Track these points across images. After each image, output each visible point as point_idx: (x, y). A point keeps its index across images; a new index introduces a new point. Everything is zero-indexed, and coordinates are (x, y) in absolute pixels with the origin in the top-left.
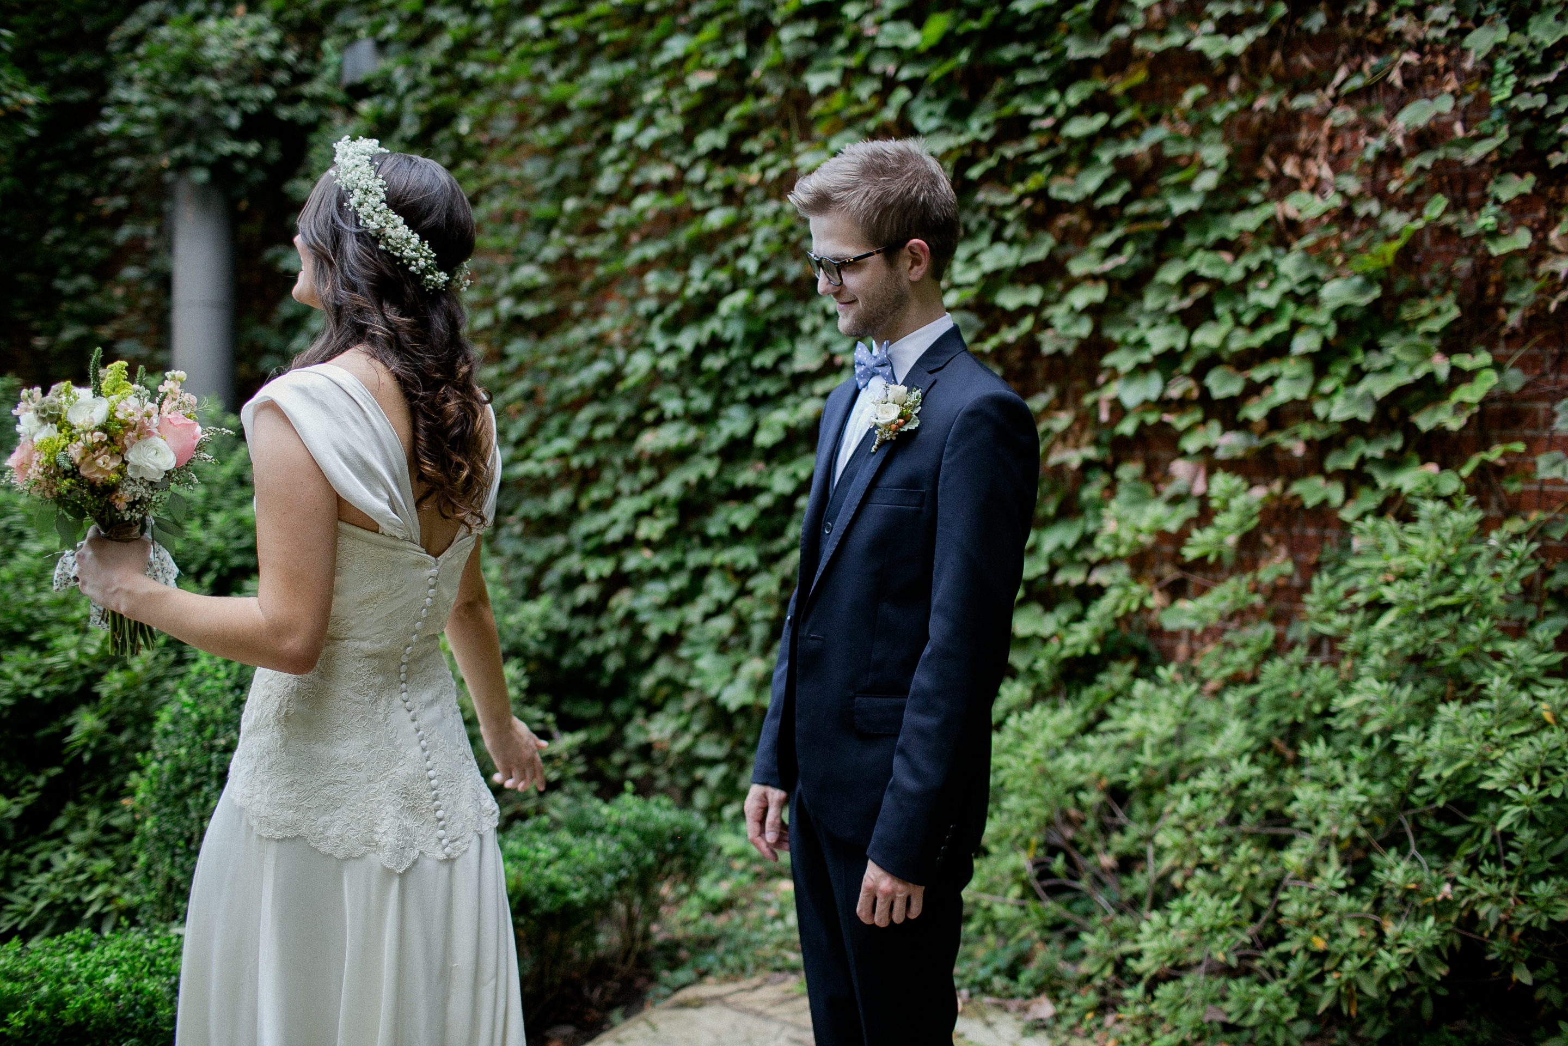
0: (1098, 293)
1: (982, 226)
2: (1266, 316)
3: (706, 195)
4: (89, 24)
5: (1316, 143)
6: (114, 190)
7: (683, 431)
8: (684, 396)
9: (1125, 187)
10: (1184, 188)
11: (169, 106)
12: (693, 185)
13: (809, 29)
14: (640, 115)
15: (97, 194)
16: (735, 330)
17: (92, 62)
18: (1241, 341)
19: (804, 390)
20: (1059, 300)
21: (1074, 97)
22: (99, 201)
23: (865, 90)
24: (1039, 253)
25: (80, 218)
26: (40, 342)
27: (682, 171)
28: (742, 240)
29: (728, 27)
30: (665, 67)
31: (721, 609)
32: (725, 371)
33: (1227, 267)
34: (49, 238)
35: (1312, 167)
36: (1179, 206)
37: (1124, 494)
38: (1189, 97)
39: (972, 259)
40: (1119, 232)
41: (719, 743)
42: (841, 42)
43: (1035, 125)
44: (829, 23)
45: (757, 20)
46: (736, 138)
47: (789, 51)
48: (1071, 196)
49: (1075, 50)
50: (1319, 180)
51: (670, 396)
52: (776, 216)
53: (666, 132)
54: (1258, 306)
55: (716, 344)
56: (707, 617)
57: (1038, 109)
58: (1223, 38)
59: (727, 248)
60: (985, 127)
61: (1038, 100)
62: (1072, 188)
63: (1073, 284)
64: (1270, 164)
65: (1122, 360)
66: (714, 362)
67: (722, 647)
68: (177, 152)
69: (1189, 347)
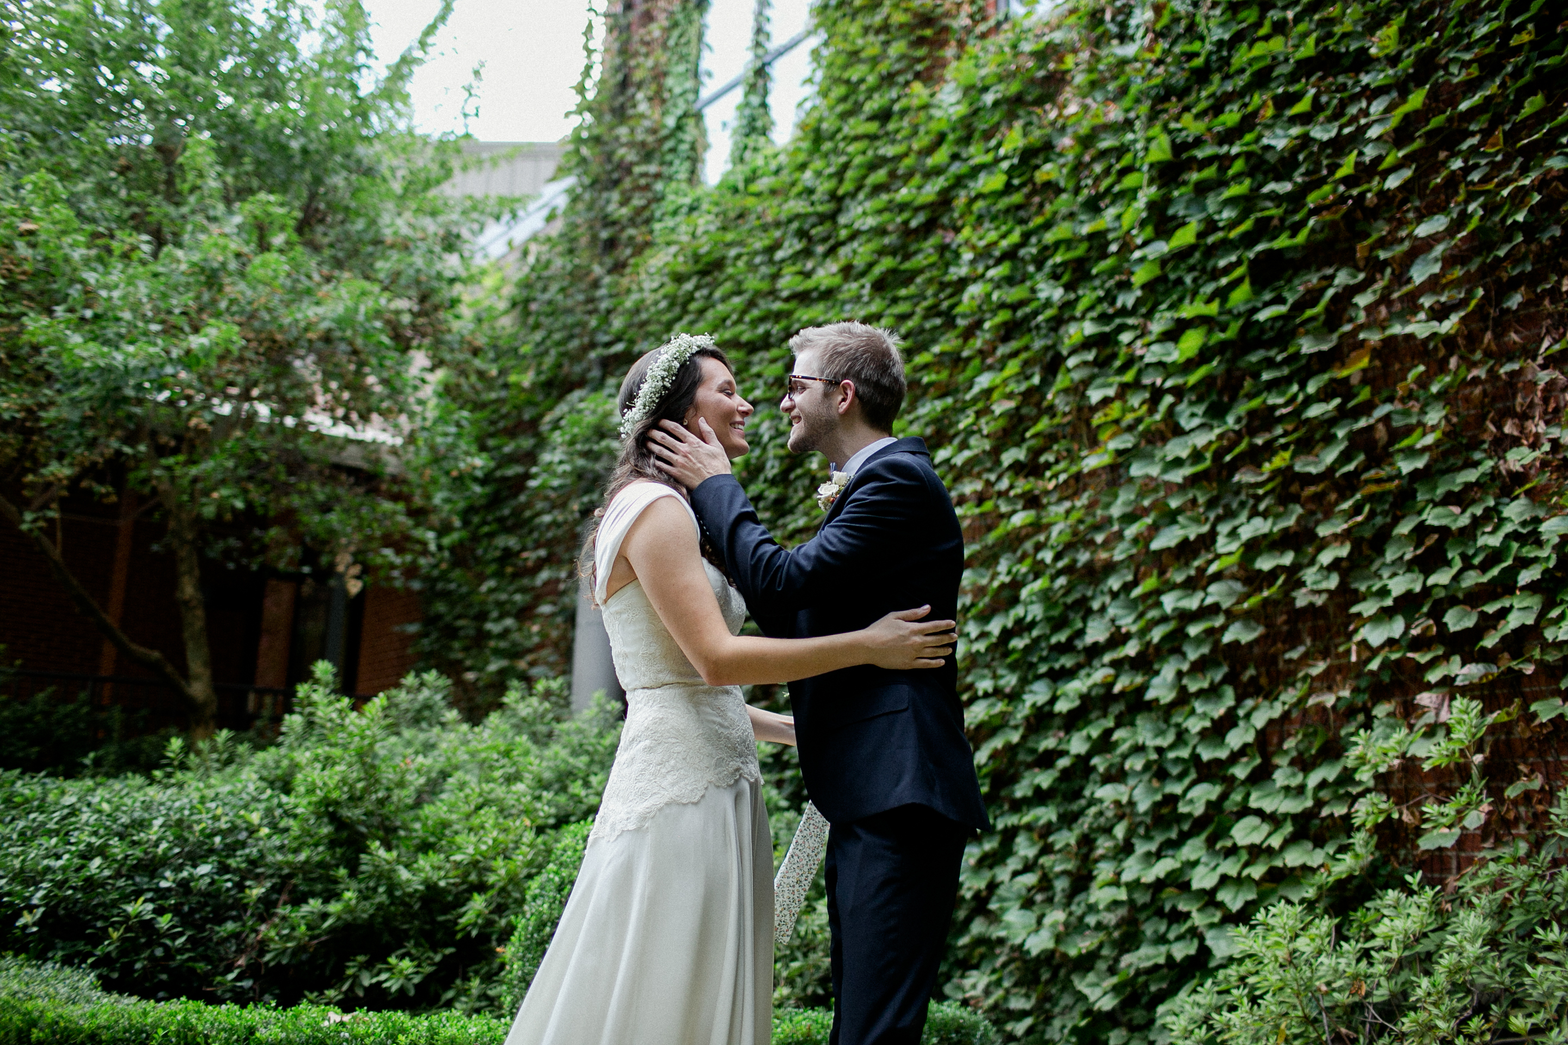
0: (1344, 551)
1: (1242, 505)
2: (1495, 556)
3: (1010, 501)
4: (527, 416)
5: (1532, 405)
6: (538, 545)
7: (992, 705)
8: (995, 677)
9: (1362, 457)
10: (1411, 452)
11: (581, 462)
12: (1000, 494)
13: (1090, 356)
14: (956, 441)
15: (524, 549)
16: (1036, 611)
17: (526, 443)
18: (1472, 579)
19: (1096, 663)
20: (1312, 562)
21: (1311, 388)
22: (525, 555)
23: (1135, 400)
24: (1291, 522)
25: (509, 570)
26: (470, 676)
27: (989, 484)
28: (1042, 538)
29: (1026, 363)
30: (975, 400)
31: (1028, 867)
32: (1027, 649)
33: (1456, 517)
34: (484, 588)
35: (1531, 427)
36: (1406, 467)
37: (1378, 730)
38: (1412, 375)
39: (1233, 534)
40: (1358, 496)
41: (1027, 996)
42: (1118, 363)
43: (1278, 413)
44: (1108, 351)
45: (1050, 354)
46: (1035, 453)
47: (1077, 376)
48: (1313, 470)
49: (1307, 346)
50: (1537, 435)
51: (983, 677)
52: (1068, 512)
53: (976, 451)
54: (1485, 547)
55: (1021, 627)
56: (1015, 874)
57: (1280, 401)
58: (1435, 323)
59: (1029, 545)
60: (1239, 420)
61: (1282, 394)
62: (1316, 464)
63: (1323, 545)
64: (1492, 428)
65: (1368, 608)
66: (1018, 643)
67: (1028, 904)
68: (586, 499)
69: (1426, 591)
